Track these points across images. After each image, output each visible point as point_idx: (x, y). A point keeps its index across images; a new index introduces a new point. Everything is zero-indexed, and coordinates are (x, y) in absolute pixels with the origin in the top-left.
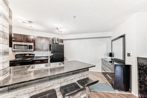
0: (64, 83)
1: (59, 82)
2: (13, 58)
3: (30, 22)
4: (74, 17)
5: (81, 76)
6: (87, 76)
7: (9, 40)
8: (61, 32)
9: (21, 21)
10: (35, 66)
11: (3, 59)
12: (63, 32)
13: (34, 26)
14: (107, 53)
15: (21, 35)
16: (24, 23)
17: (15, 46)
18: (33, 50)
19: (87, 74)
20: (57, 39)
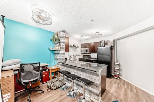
5: (88, 76)
6: (96, 81)
8: (101, 34)
16: (79, 38)
17: (82, 51)
18: (88, 53)
20: (103, 41)
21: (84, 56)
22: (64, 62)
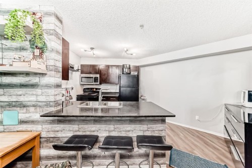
0: (113, 132)
1: (107, 129)
2: (81, 93)
3: (92, 49)
4: (142, 26)
5: (146, 129)
6: (161, 132)
7: (61, 74)
8: (132, 54)
9: (83, 50)
10: (90, 103)
11: (55, 91)
12: (134, 54)
13: (97, 52)
14: (244, 92)
15: (88, 65)
16: (86, 51)
17: (83, 79)
18: (98, 83)
19: (161, 128)
20: (128, 66)
21: (85, 90)
22: (59, 111)
